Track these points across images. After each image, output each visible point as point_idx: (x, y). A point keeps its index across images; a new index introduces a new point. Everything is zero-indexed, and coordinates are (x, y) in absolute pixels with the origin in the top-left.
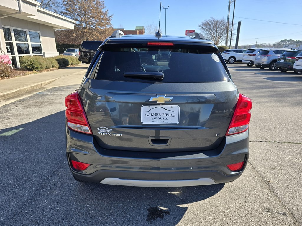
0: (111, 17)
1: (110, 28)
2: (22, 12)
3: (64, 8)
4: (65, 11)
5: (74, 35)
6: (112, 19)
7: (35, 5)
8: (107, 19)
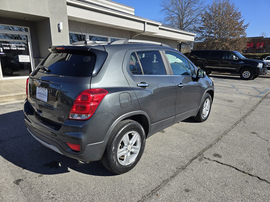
0: (246, 26)
1: (243, 37)
2: (145, 31)
3: (203, 24)
4: (202, 27)
5: (205, 45)
6: (246, 28)
7: (157, 26)
8: (240, 29)
